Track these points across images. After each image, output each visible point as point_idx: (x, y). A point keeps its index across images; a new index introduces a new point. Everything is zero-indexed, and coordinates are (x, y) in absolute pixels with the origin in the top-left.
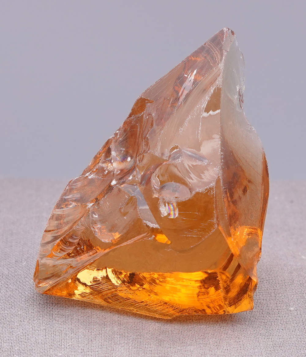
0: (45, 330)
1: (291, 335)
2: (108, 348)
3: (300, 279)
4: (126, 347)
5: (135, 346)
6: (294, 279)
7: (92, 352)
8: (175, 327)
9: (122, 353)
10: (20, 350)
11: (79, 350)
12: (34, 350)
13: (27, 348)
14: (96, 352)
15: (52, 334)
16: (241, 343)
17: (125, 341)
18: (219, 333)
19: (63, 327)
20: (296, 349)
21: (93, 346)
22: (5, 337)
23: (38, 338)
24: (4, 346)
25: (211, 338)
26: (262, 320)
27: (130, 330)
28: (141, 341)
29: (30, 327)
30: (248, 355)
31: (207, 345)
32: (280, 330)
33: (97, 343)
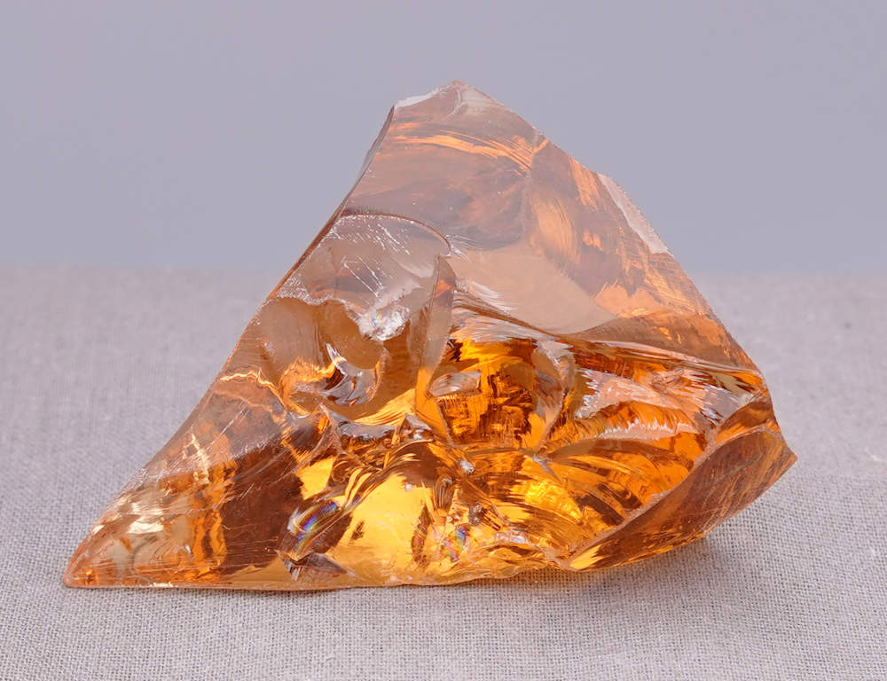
0: (272, 626)
1: (847, 637)
2: (420, 664)
3: (867, 517)
4: (462, 661)
5: (484, 657)
6: (853, 515)
7: (384, 675)
8: (579, 605)
9: (452, 675)
10: (214, 673)
11: (351, 671)
12: (246, 672)
13: (230, 668)
14: (392, 675)
15: (290, 634)
16: (732, 648)
17: (461, 646)
18: (680, 622)
19: (313, 617)
20: (858, 668)
21: (385, 659)
22: (180, 647)
23: (255, 645)
24: (177, 667)
25: (662, 632)
26: (780, 600)
27: (471, 618)
28: (498, 642)
29: (238, 621)
30: (747, 676)
31: (651, 648)
32: (822, 625)
33: (395, 653)
